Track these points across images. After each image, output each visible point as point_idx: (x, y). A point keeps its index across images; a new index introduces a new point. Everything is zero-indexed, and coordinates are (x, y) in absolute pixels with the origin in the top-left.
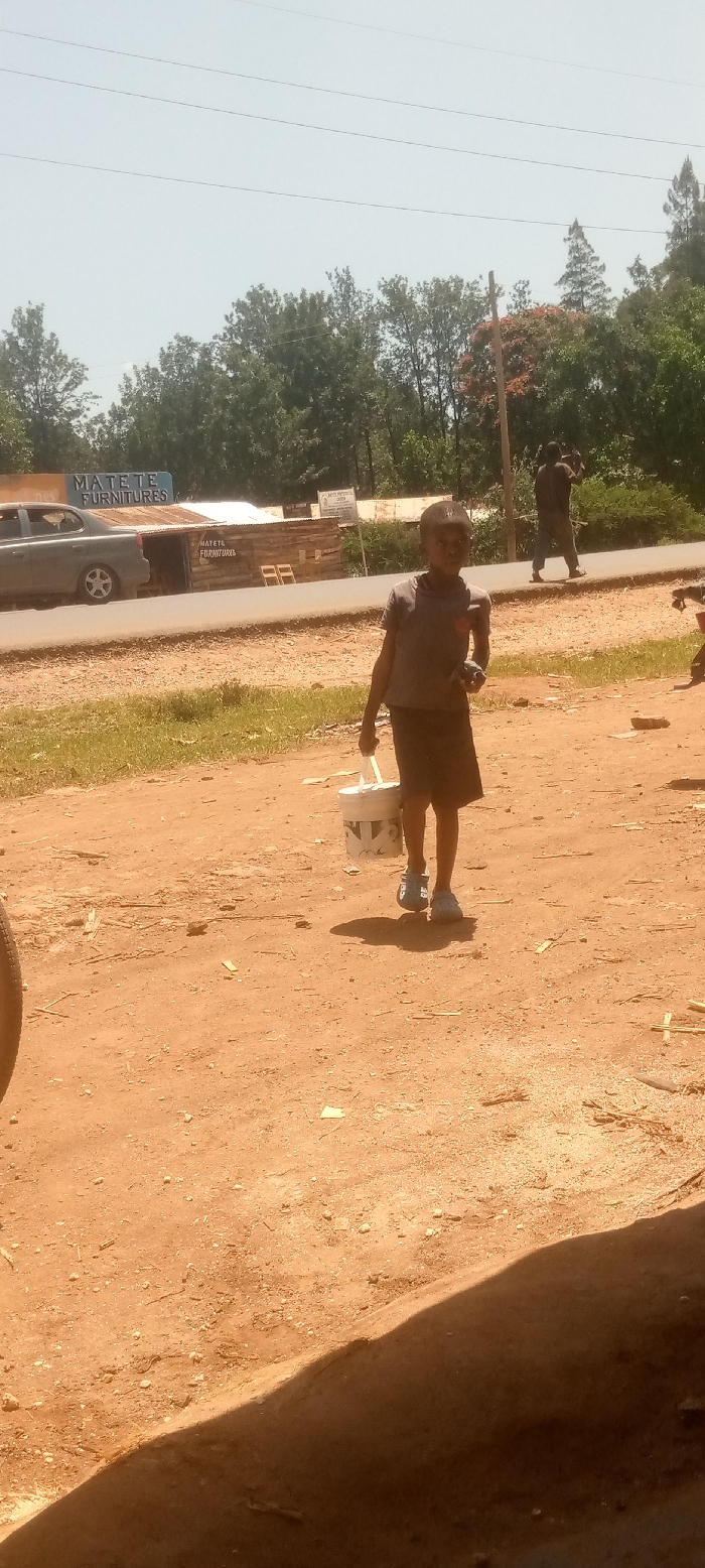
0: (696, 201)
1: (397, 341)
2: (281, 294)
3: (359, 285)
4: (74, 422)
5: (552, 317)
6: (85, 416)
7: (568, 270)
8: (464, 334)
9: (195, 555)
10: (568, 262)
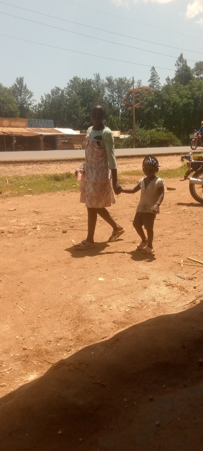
0: (183, 64)
1: (109, 93)
2: (81, 79)
3: (101, 78)
4: (30, 107)
5: (146, 89)
6: (33, 105)
7: (151, 78)
8: (125, 92)
9: (58, 141)
10: (151, 76)
